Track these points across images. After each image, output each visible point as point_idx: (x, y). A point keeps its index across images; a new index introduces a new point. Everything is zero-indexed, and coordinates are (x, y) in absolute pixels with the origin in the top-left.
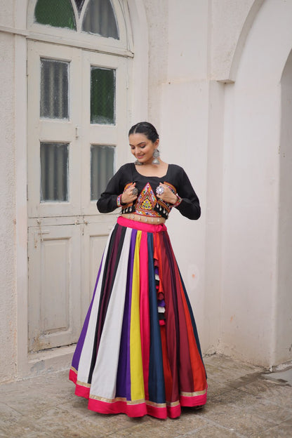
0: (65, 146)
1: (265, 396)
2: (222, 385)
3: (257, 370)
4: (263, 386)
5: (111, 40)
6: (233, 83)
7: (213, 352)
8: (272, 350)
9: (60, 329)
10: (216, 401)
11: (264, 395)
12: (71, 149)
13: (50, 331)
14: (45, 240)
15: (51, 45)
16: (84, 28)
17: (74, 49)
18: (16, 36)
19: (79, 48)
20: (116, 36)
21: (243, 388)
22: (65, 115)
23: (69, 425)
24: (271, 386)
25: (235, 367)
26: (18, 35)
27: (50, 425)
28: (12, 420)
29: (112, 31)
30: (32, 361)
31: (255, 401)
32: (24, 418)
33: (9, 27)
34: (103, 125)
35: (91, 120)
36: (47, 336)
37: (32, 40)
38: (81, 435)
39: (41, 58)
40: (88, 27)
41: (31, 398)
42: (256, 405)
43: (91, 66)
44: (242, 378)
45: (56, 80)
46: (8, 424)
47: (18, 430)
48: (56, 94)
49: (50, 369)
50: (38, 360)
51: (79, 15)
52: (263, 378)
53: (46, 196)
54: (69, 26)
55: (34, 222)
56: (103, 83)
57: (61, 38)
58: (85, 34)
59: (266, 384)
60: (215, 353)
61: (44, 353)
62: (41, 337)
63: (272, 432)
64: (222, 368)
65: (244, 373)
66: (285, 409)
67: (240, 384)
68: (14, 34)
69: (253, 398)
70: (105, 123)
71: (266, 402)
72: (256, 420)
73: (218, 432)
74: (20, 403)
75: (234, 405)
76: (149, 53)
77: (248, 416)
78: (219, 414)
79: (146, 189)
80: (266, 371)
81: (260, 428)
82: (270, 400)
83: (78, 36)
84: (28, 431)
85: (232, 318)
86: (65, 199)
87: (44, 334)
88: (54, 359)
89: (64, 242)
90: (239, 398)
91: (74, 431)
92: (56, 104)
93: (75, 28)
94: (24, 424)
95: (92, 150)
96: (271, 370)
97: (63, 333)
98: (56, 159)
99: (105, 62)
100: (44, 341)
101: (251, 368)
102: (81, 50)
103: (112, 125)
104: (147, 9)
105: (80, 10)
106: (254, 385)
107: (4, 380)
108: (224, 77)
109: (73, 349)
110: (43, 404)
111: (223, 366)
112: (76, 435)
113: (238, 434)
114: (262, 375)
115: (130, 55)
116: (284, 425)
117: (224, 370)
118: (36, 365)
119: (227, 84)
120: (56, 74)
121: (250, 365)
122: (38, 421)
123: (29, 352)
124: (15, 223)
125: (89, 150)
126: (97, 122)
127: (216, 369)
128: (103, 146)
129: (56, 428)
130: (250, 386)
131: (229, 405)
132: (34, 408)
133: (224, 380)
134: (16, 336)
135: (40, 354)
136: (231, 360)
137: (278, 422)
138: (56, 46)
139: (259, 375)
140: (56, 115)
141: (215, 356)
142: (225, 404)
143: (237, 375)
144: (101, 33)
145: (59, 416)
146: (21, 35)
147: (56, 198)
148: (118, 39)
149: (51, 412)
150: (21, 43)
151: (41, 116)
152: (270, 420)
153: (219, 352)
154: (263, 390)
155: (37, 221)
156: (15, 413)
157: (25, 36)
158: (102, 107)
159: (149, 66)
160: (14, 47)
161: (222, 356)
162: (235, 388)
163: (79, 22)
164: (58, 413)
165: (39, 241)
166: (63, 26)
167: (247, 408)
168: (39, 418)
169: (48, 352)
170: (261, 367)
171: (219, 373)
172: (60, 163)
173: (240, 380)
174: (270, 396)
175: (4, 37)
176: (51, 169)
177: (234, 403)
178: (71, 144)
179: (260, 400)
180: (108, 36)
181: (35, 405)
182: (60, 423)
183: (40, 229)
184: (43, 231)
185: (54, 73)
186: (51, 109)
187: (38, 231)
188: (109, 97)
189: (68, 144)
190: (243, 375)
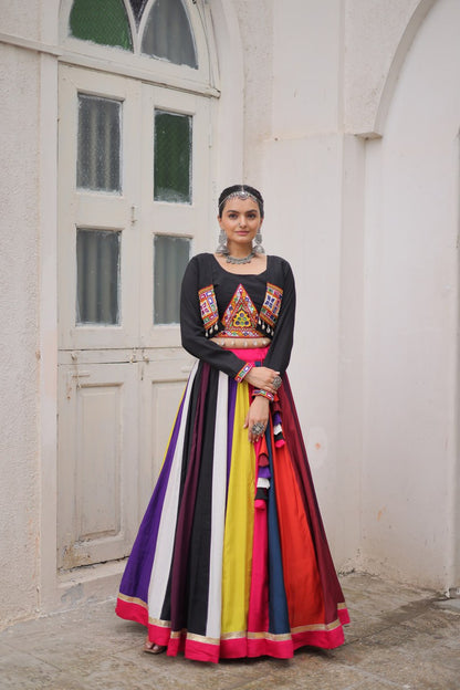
0: (115, 235)
1: (447, 634)
2: (375, 620)
3: (425, 596)
4: (441, 619)
5: (185, 68)
6: (379, 138)
7: (350, 569)
9: (106, 533)
10: (370, 644)
11: (445, 632)
12: (124, 241)
13: (90, 536)
14: (84, 387)
16: (145, 49)
17: (129, 80)
18: (43, 55)
19: (137, 79)
20: (193, 63)
21: (408, 623)
22: (115, 185)
23: (140, 685)
24: (453, 619)
25: (389, 591)
26: (45, 53)
28: (44, 678)
29: (187, 56)
30: (62, 586)
31: (433, 643)
32: (64, 675)
33: (30, 40)
34: (173, 204)
35: (155, 195)
36: (85, 544)
37: (66, 63)
39: (79, 93)
40: (150, 48)
41: (68, 644)
42: (436, 649)
43: (156, 109)
44: (403, 607)
45: (101, 129)
46: (39, 684)
48: (100, 152)
49: (92, 597)
50: (73, 584)
51: (137, 27)
52: (438, 608)
53: (84, 316)
54: (122, 45)
55: (67, 357)
56: (173, 135)
57: (110, 62)
58: (146, 58)
59: (444, 615)
60: (353, 571)
61: (81, 572)
62: (77, 546)
64: (369, 592)
65: (405, 600)
67: (403, 617)
68: (40, 52)
69: (431, 638)
70: (176, 200)
71: (452, 643)
72: (439, 670)
74: (51, 651)
75: (401, 649)
76: (244, 91)
77: (427, 665)
78: (381, 663)
79: (238, 295)
80: (440, 597)
82: (453, 640)
83: (136, 61)
85: (380, 513)
86: (114, 321)
87: (81, 540)
88: (98, 581)
89: (112, 392)
90: (407, 639)
92: (100, 168)
93: (130, 47)
94: (64, 684)
95: (156, 243)
96: (448, 595)
97: (109, 539)
98: (99, 257)
99: (176, 104)
100: (81, 552)
101: (416, 593)
102: (139, 82)
103: (186, 205)
104: (240, 21)
105: (138, 19)
106: (425, 618)
107: (18, 616)
108: (366, 129)
110: (90, 652)
111: (370, 589)
114: (436, 603)
115: (215, 93)
117: (373, 597)
118: (69, 592)
119: (370, 139)
120: (101, 120)
121: (412, 588)
122: (87, 679)
123: (59, 569)
124: (39, 357)
125: (152, 242)
126: (163, 199)
127: (360, 595)
128: (172, 236)
130: (420, 621)
131: (393, 649)
132: (76, 659)
133: (376, 612)
134: (39, 543)
135: (70, 575)
136: (381, 581)
138: (102, 75)
139: (430, 604)
140: (100, 185)
141: (353, 575)
142: (387, 647)
143: (395, 603)
144: (169, 58)
145: (121, 670)
146: (51, 54)
147: (99, 319)
148: (197, 68)
149: (106, 664)
150: (49, 68)
151: (83, 182)
153: (359, 569)
154: (443, 626)
155: (72, 356)
156: (46, 667)
157: (57, 56)
158: (172, 176)
159: (245, 112)
160: (39, 73)
161: (365, 575)
162: (397, 623)
163: (138, 37)
164: (118, 666)
165: (74, 388)
166: (113, 44)
167: (423, 652)
168: (88, 675)
169: (88, 571)
170: (430, 590)
171: (366, 601)
172: (106, 262)
173: (402, 611)
174: (454, 634)
175: (23, 56)
176: (93, 272)
177: (400, 645)
178: (123, 232)
179: (441, 641)
180: (180, 63)
181: (77, 654)
182: (124, 681)
183: (76, 369)
184: (80, 373)
185: (99, 117)
186: (94, 175)
187: (73, 372)
188: (182, 159)
189: (119, 232)
190: (406, 604)
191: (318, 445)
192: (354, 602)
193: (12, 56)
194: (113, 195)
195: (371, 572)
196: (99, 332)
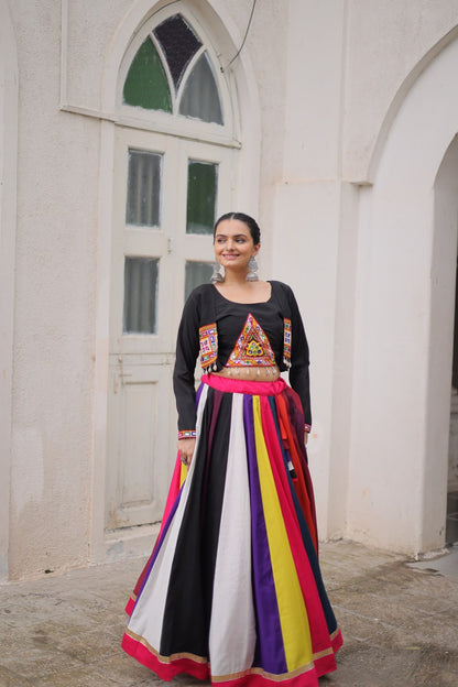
0: (154, 263)
2: (356, 574)
3: (398, 558)
4: (409, 575)
5: (214, 125)
6: (371, 185)
7: (339, 538)
9: (142, 502)
10: (351, 591)
11: (411, 585)
12: (162, 266)
13: (130, 504)
14: (128, 383)
15: (142, 132)
16: (182, 111)
17: (169, 137)
18: (103, 121)
19: (175, 136)
20: (220, 121)
21: (383, 578)
22: (155, 221)
24: (419, 575)
25: (370, 554)
26: (105, 120)
28: (99, 606)
29: (214, 114)
30: (108, 542)
31: (401, 592)
33: (94, 110)
34: (201, 236)
35: (188, 229)
36: (125, 510)
37: (122, 126)
39: (129, 149)
40: (186, 110)
41: (115, 584)
42: (402, 595)
43: (189, 159)
44: (380, 566)
45: (145, 177)
46: (96, 611)
47: (111, 617)
49: (131, 552)
50: (116, 541)
51: (176, 94)
52: (408, 567)
53: (128, 328)
54: (163, 108)
55: (115, 360)
56: (203, 179)
57: (155, 123)
58: (183, 118)
59: (412, 573)
60: (341, 539)
61: (122, 532)
62: (119, 512)
63: (426, 622)
64: (354, 555)
65: (382, 561)
66: (440, 600)
67: (380, 573)
68: (101, 119)
69: (399, 588)
70: (204, 233)
71: (414, 592)
72: (402, 609)
73: (359, 622)
74: (102, 590)
75: (375, 595)
76: (261, 144)
77: (394, 606)
79: (248, 324)
80: (410, 560)
81: (410, 619)
83: (174, 121)
85: (364, 492)
86: (152, 331)
87: (122, 507)
88: (135, 540)
89: (149, 388)
90: (380, 588)
92: (144, 208)
93: (170, 110)
95: (187, 268)
96: (417, 558)
97: (145, 507)
98: (142, 278)
99: (205, 155)
100: (122, 516)
101: (391, 556)
102: (177, 139)
104: (260, 87)
105: (177, 87)
106: (397, 574)
107: (74, 564)
108: (360, 179)
109: (157, 529)
111: (354, 553)
113: (384, 624)
114: (406, 564)
115: (237, 145)
116: (440, 616)
117: (356, 558)
118: (112, 548)
119: (362, 186)
121: (389, 553)
123: (106, 529)
124: (94, 359)
125: (184, 268)
126: (194, 232)
128: (200, 263)
130: (391, 575)
131: (369, 594)
132: (121, 595)
133: (358, 569)
134: (91, 507)
135: (116, 533)
136: (364, 547)
137: (433, 613)
138: (149, 134)
139: (402, 564)
140: (144, 222)
141: (341, 542)
142: (363, 593)
143: (375, 564)
144: (201, 117)
146: (109, 121)
147: (140, 329)
148: (223, 124)
150: (108, 130)
151: (130, 220)
152: (422, 611)
153: (347, 537)
154: (410, 580)
155: (119, 359)
156: (100, 601)
157: (114, 122)
158: (201, 212)
159: (261, 162)
160: (100, 134)
161: (351, 542)
162: (374, 578)
163: (176, 102)
165: (120, 385)
166: (156, 108)
167: (392, 598)
169: (127, 532)
170: (403, 555)
171: (351, 561)
172: (147, 282)
173: (379, 569)
174: (418, 585)
175: (89, 123)
176: (136, 292)
177: (374, 593)
178: (161, 259)
179: (407, 591)
180: (209, 121)
183: (121, 369)
184: (125, 372)
185: (144, 169)
186: (139, 215)
187: (119, 372)
188: (209, 199)
189: (157, 260)
190: (382, 564)
192: (340, 561)
193: (80, 123)
194: (154, 230)
195: (356, 540)
196: (140, 340)
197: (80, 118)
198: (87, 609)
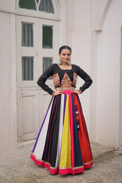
0: (32, 58)
3: (111, 149)
5: (51, 14)
6: (101, 31)
7: (93, 142)
8: (117, 141)
9: (31, 132)
11: (113, 160)
12: (34, 59)
13: (26, 133)
14: (24, 96)
15: (26, 17)
16: (40, 9)
17: (35, 18)
18: (11, 14)
19: (37, 18)
21: (104, 157)
22: (32, 45)
23: (33, 171)
24: (116, 156)
25: (102, 148)
27: (25, 171)
28: (10, 169)
29: (51, 10)
30: (19, 145)
31: (109, 162)
32: (15, 168)
33: (8, 10)
34: (48, 49)
35: (43, 47)
36: (25, 135)
37: (18, 15)
38: (37, 175)
39: (22, 22)
41: (18, 160)
42: (109, 164)
43: (43, 25)
44: (104, 153)
45: (28, 31)
46: (8, 170)
47: (12, 173)
48: (28, 37)
49: (27, 148)
50: (21, 145)
51: (37, 4)
52: (113, 153)
53: (24, 79)
54: (33, 9)
55: (19, 89)
56: (48, 32)
57: (30, 14)
58: (40, 12)
59: (114, 155)
61: (24, 142)
62: (23, 136)
63: (114, 175)
64: (97, 148)
65: (105, 151)
66: (121, 165)
67: (103, 155)
68: (10, 13)
70: (49, 48)
71: (113, 163)
72: (108, 170)
73: (92, 174)
74: (13, 162)
75: (100, 164)
76: (67, 19)
77: (105, 168)
78: (93, 167)
80: (115, 150)
81: (109, 173)
82: (114, 162)
83: (37, 13)
84: (16, 173)
85: (101, 128)
86: (32, 80)
87: (24, 134)
88: (28, 144)
89: (32, 97)
90: (102, 161)
91: (34, 174)
92: (28, 40)
93: (36, 9)
94: (15, 171)
96: (117, 150)
98: (28, 63)
99: (48, 23)
100: (24, 137)
101: (109, 149)
102: (38, 18)
103: (51, 49)
105: (38, 2)
106: (109, 156)
107: (8, 153)
108: (98, 29)
110: (23, 163)
112: (35, 175)
113: (100, 176)
114: (113, 152)
115: (59, 20)
116: (120, 172)
117: (97, 150)
118: (20, 147)
119: (99, 31)
120: (28, 28)
121: (108, 147)
122: (20, 169)
123: (18, 142)
124: (11, 90)
125: (42, 59)
126: (45, 48)
127: (94, 149)
128: (48, 58)
129: (27, 172)
130: (107, 156)
131: (98, 163)
133: (97, 154)
134: (13, 135)
135: (21, 143)
136: (101, 145)
137: (117, 171)
138: (28, 17)
139: (112, 152)
140: (28, 45)
141: (94, 144)
142: (96, 163)
143: (102, 152)
144: (47, 11)
145: (29, 167)
146: (13, 13)
147: (29, 79)
148: (54, 13)
149: (26, 166)
150: (13, 17)
151: (22, 46)
152: (114, 170)
153: (96, 142)
154: (113, 158)
155: (21, 89)
156: (11, 166)
157: (15, 13)
158: (47, 41)
159: (67, 25)
160: (10, 18)
161: (97, 144)
162: (101, 157)
163: (37, 7)
164: (28, 166)
165: (22, 97)
166: (31, 9)
167: (105, 165)
168: (21, 168)
169: (26, 142)
170: (112, 148)
171: (95, 151)
172: (30, 65)
173: (104, 154)
174: (115, 160)
175: (6, 14)
177: (100, 163)
178: (34, 57)
179: (111, 162)
181: (19, 163)
182: (29, 170)
183: (22, 92)
184: (23, 93)
186: (27, 43)
187: (21, 93)
188: (50, 38)
189: (33, 57)
190: (105, 152)
191: (85, 111)
193: (3, 14)
194: (31, 48)
195: (99, 143)
196: (28, 83)
197: (3, 13)
198: (6, 170)
